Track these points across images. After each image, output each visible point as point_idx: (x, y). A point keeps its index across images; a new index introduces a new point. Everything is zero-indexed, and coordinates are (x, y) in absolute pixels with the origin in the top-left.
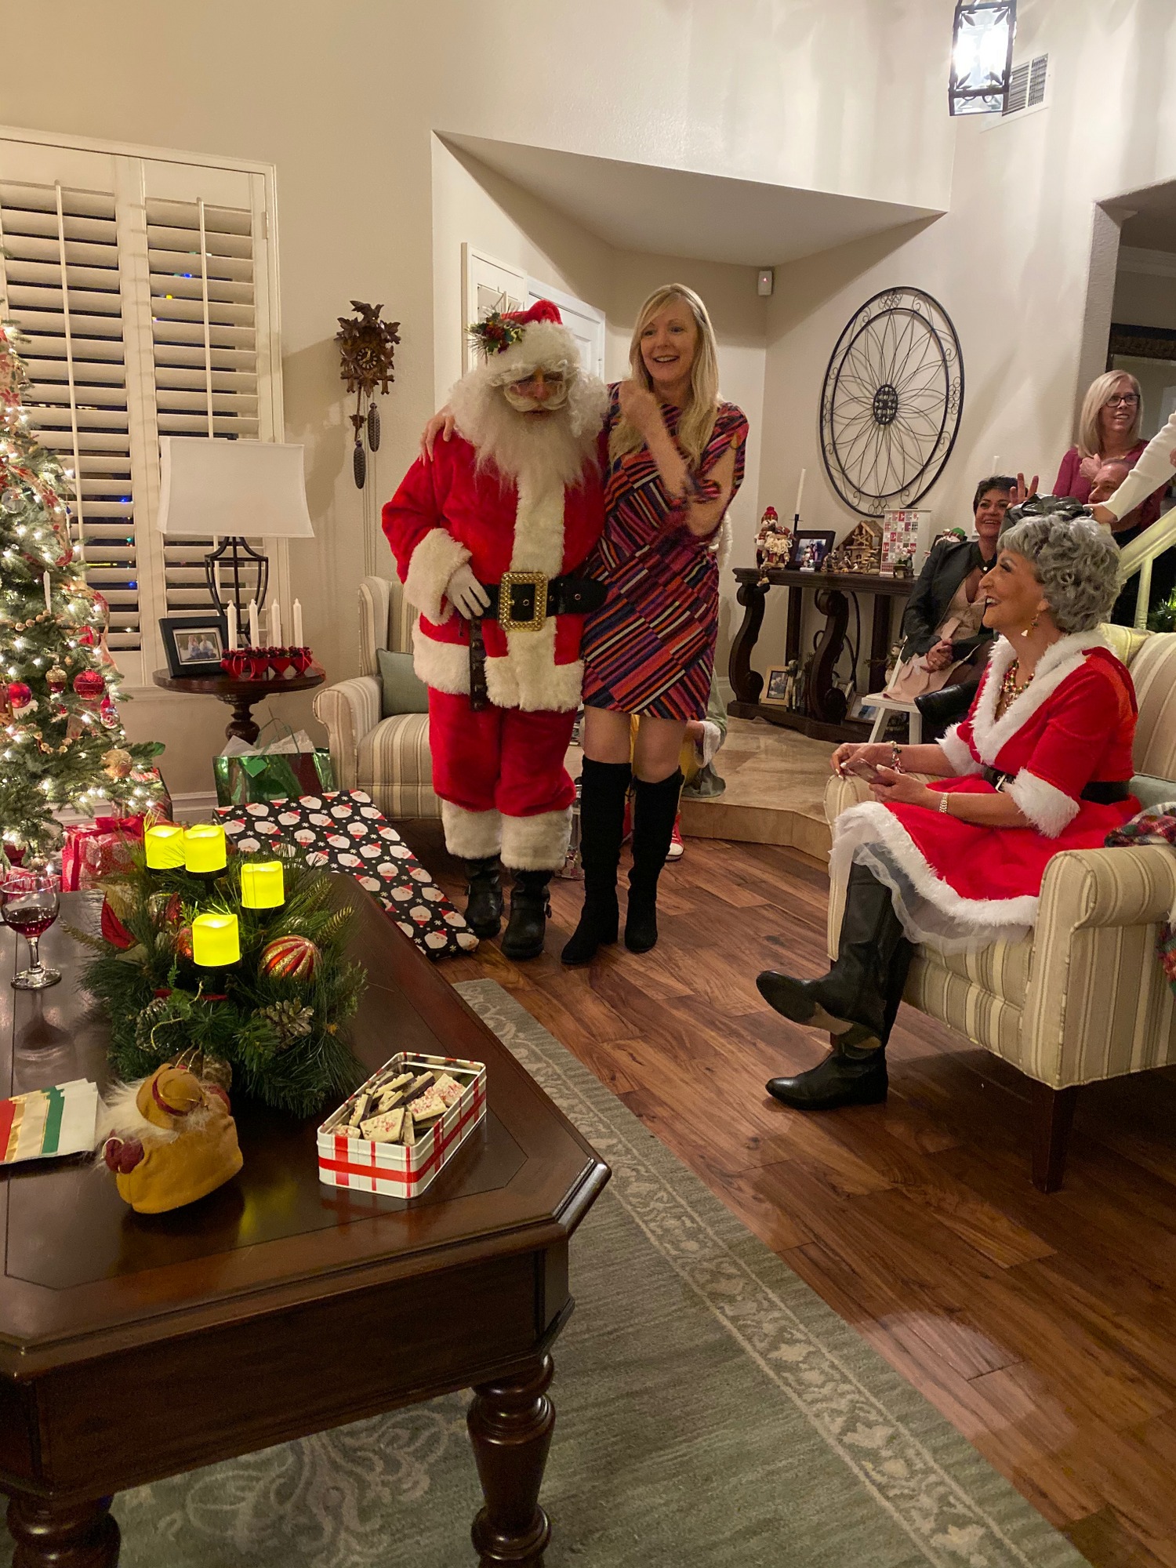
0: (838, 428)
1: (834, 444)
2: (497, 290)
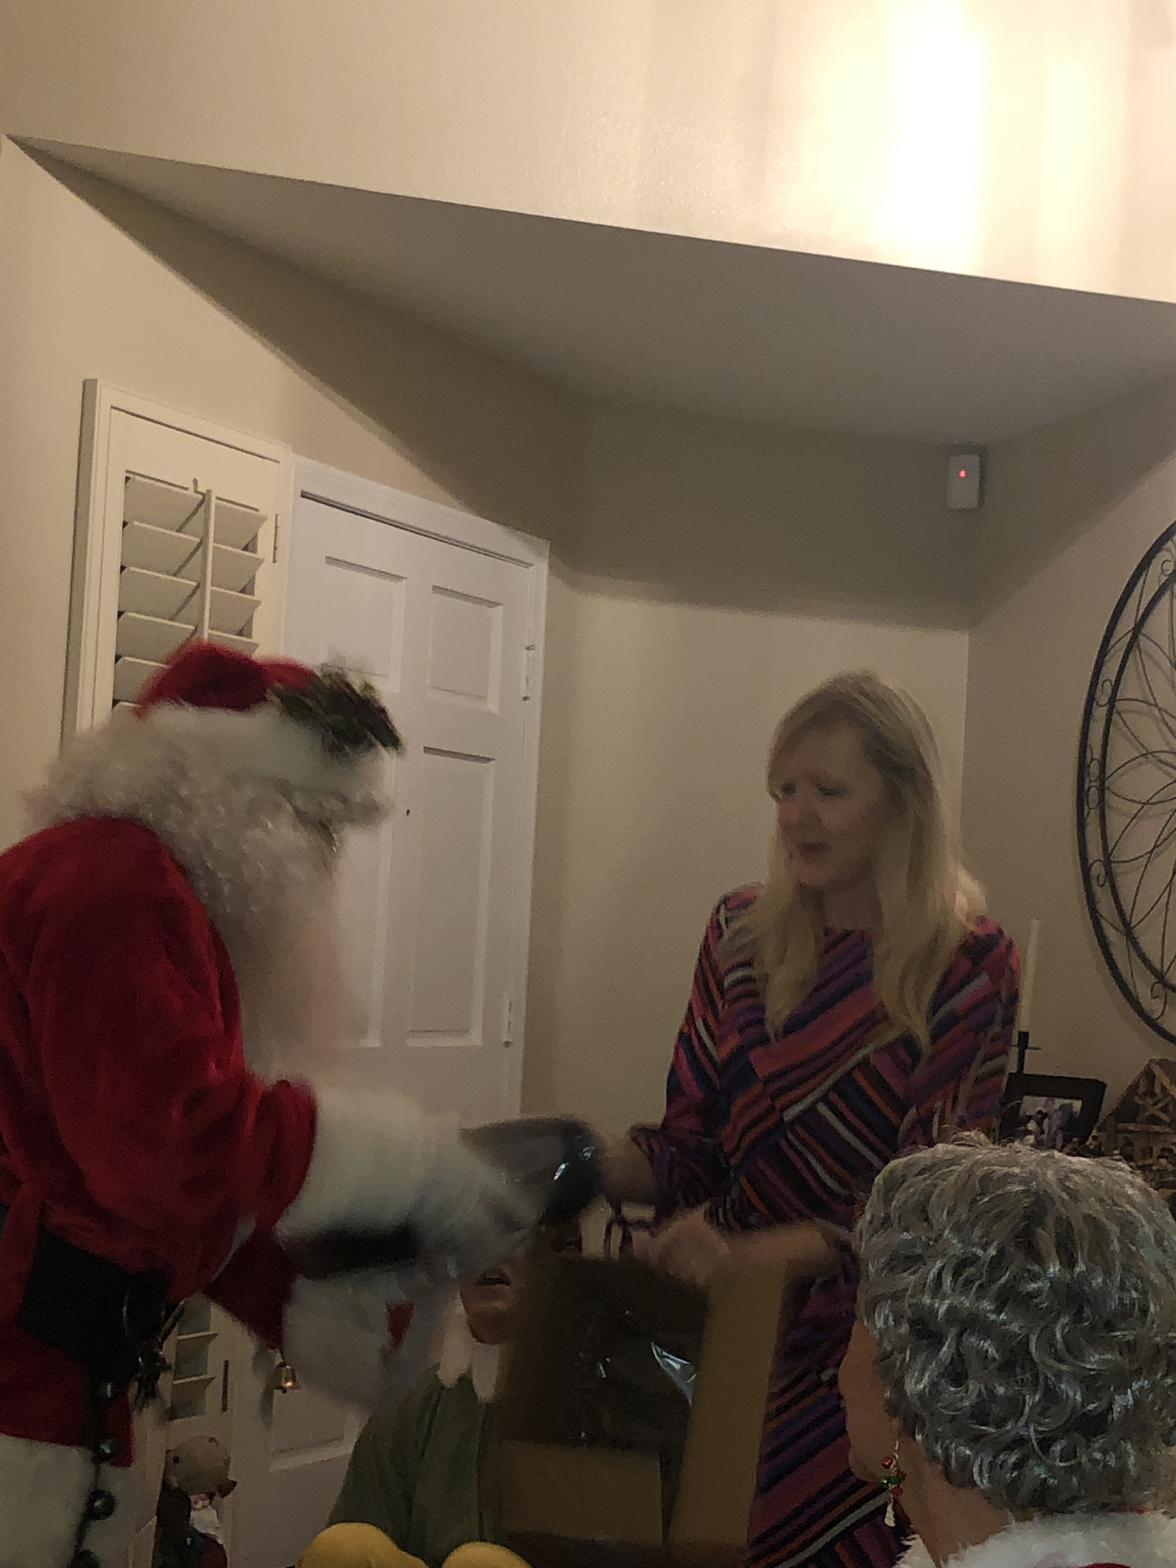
0: (1116, 824)
1: (1108, 862)
2: (190, 485)
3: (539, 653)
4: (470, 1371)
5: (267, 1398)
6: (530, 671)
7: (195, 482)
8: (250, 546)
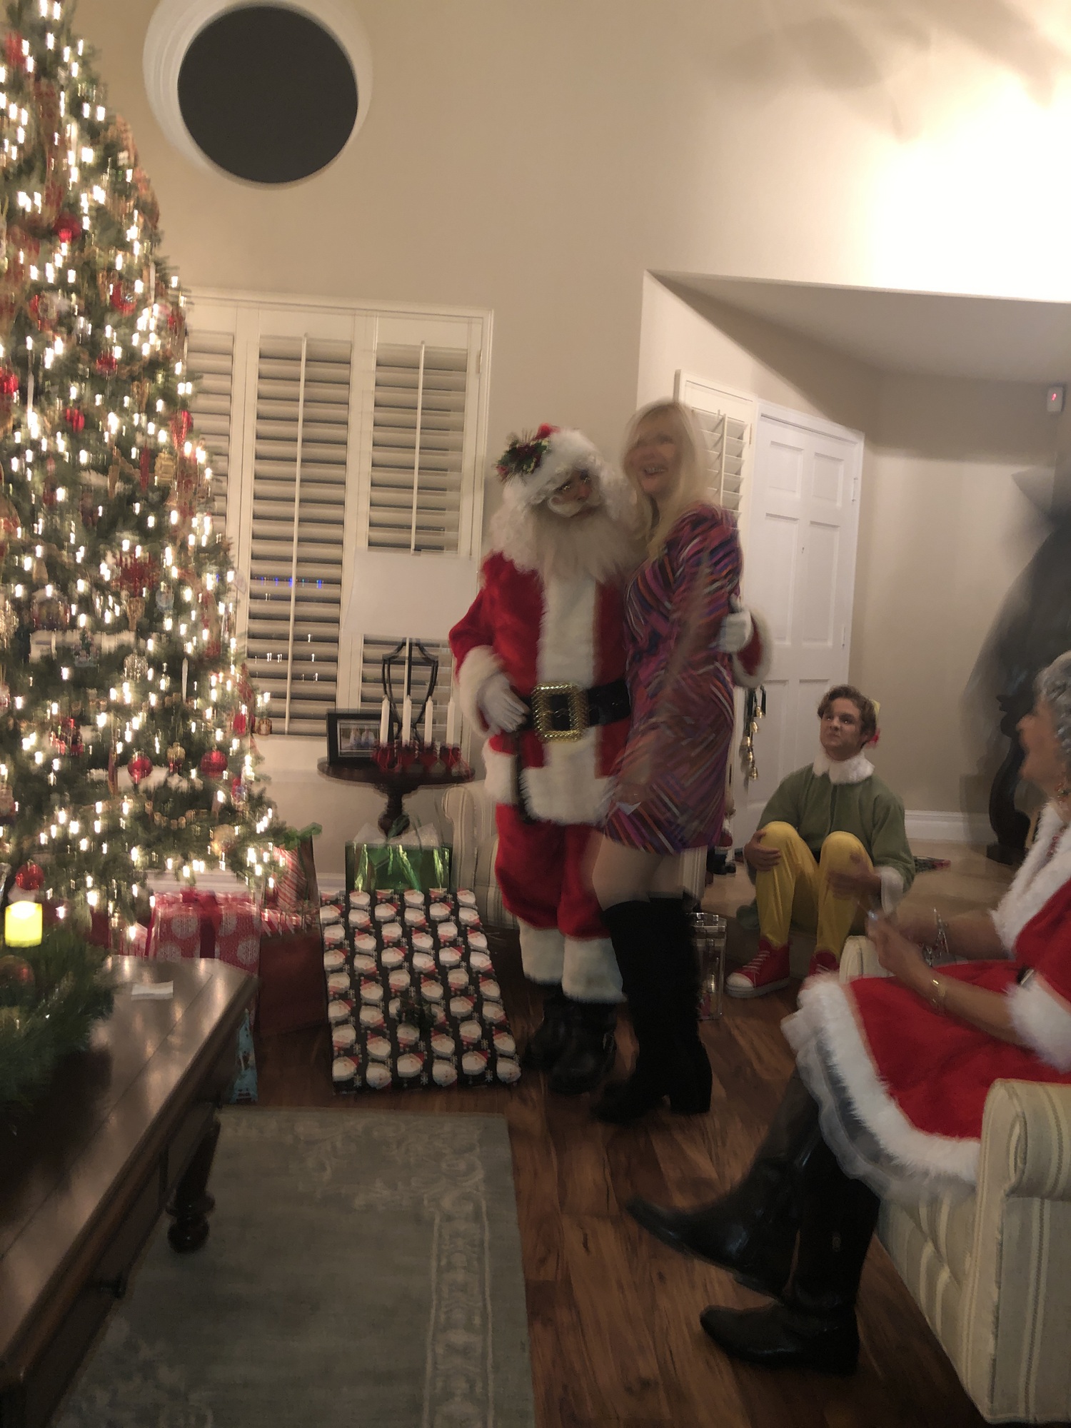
2: (717, 412)
3: (859, 482)
4: (829, 770)
5: (746, 780)
6: (855, 490)
7: (719, 411)
8: (741, 438)
